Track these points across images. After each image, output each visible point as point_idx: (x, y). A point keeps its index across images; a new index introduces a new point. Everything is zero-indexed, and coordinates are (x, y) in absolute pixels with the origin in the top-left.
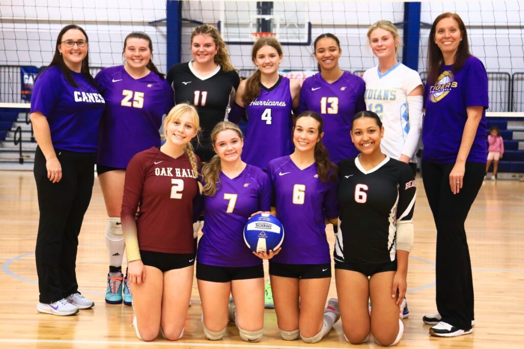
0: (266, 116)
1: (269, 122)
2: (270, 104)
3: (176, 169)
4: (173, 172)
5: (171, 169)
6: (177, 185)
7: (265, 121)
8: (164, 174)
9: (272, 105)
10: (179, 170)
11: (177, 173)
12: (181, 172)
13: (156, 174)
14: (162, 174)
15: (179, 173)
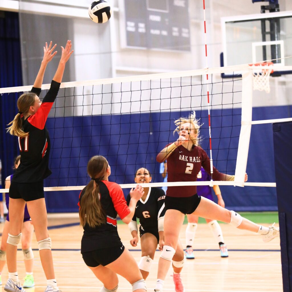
3: (190, 157)
4: (188, 159)
5: (187, 157)
6: (189, 167)
8: (183, 160)
10: (192, 157)
11: (190, 159)
12: (193, 158)
13: (179, 159)
14: (182, 160)
15: (192, 159)
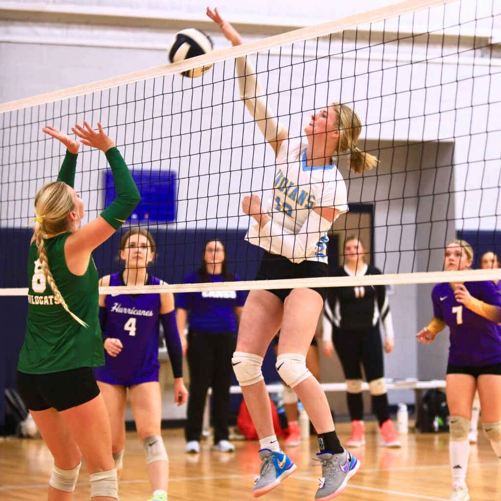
0: (130, 326)
1: (132, 333)
2: (136, 312)
7: (128, 332)
9: (137, 314)
